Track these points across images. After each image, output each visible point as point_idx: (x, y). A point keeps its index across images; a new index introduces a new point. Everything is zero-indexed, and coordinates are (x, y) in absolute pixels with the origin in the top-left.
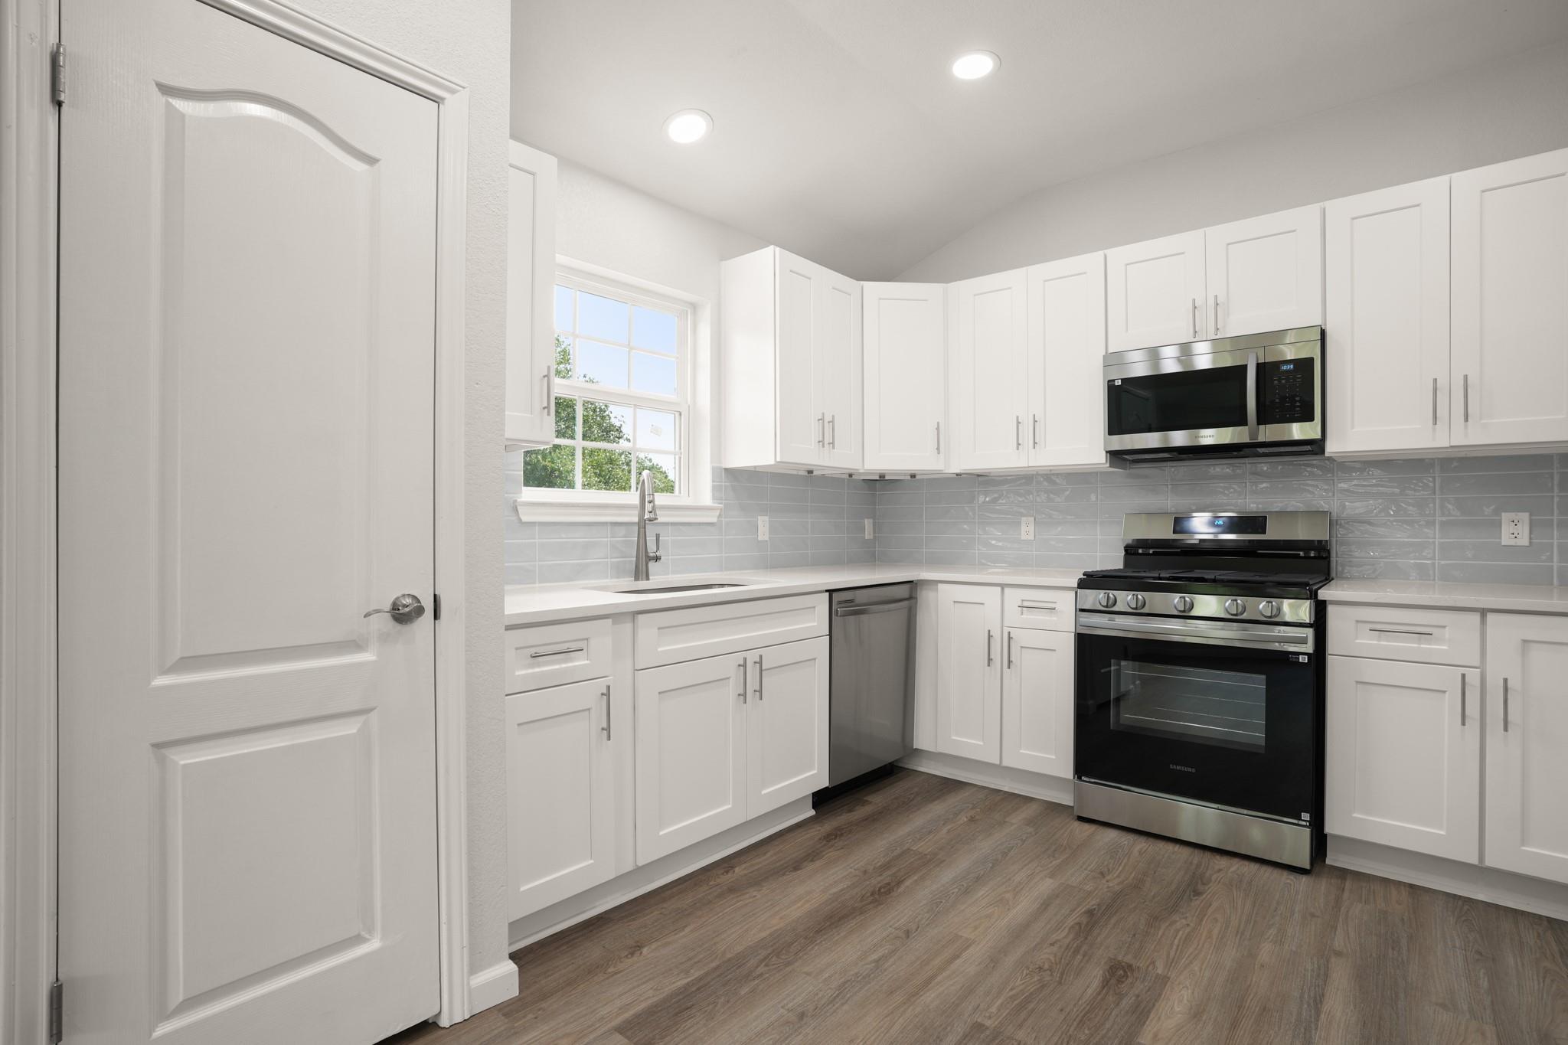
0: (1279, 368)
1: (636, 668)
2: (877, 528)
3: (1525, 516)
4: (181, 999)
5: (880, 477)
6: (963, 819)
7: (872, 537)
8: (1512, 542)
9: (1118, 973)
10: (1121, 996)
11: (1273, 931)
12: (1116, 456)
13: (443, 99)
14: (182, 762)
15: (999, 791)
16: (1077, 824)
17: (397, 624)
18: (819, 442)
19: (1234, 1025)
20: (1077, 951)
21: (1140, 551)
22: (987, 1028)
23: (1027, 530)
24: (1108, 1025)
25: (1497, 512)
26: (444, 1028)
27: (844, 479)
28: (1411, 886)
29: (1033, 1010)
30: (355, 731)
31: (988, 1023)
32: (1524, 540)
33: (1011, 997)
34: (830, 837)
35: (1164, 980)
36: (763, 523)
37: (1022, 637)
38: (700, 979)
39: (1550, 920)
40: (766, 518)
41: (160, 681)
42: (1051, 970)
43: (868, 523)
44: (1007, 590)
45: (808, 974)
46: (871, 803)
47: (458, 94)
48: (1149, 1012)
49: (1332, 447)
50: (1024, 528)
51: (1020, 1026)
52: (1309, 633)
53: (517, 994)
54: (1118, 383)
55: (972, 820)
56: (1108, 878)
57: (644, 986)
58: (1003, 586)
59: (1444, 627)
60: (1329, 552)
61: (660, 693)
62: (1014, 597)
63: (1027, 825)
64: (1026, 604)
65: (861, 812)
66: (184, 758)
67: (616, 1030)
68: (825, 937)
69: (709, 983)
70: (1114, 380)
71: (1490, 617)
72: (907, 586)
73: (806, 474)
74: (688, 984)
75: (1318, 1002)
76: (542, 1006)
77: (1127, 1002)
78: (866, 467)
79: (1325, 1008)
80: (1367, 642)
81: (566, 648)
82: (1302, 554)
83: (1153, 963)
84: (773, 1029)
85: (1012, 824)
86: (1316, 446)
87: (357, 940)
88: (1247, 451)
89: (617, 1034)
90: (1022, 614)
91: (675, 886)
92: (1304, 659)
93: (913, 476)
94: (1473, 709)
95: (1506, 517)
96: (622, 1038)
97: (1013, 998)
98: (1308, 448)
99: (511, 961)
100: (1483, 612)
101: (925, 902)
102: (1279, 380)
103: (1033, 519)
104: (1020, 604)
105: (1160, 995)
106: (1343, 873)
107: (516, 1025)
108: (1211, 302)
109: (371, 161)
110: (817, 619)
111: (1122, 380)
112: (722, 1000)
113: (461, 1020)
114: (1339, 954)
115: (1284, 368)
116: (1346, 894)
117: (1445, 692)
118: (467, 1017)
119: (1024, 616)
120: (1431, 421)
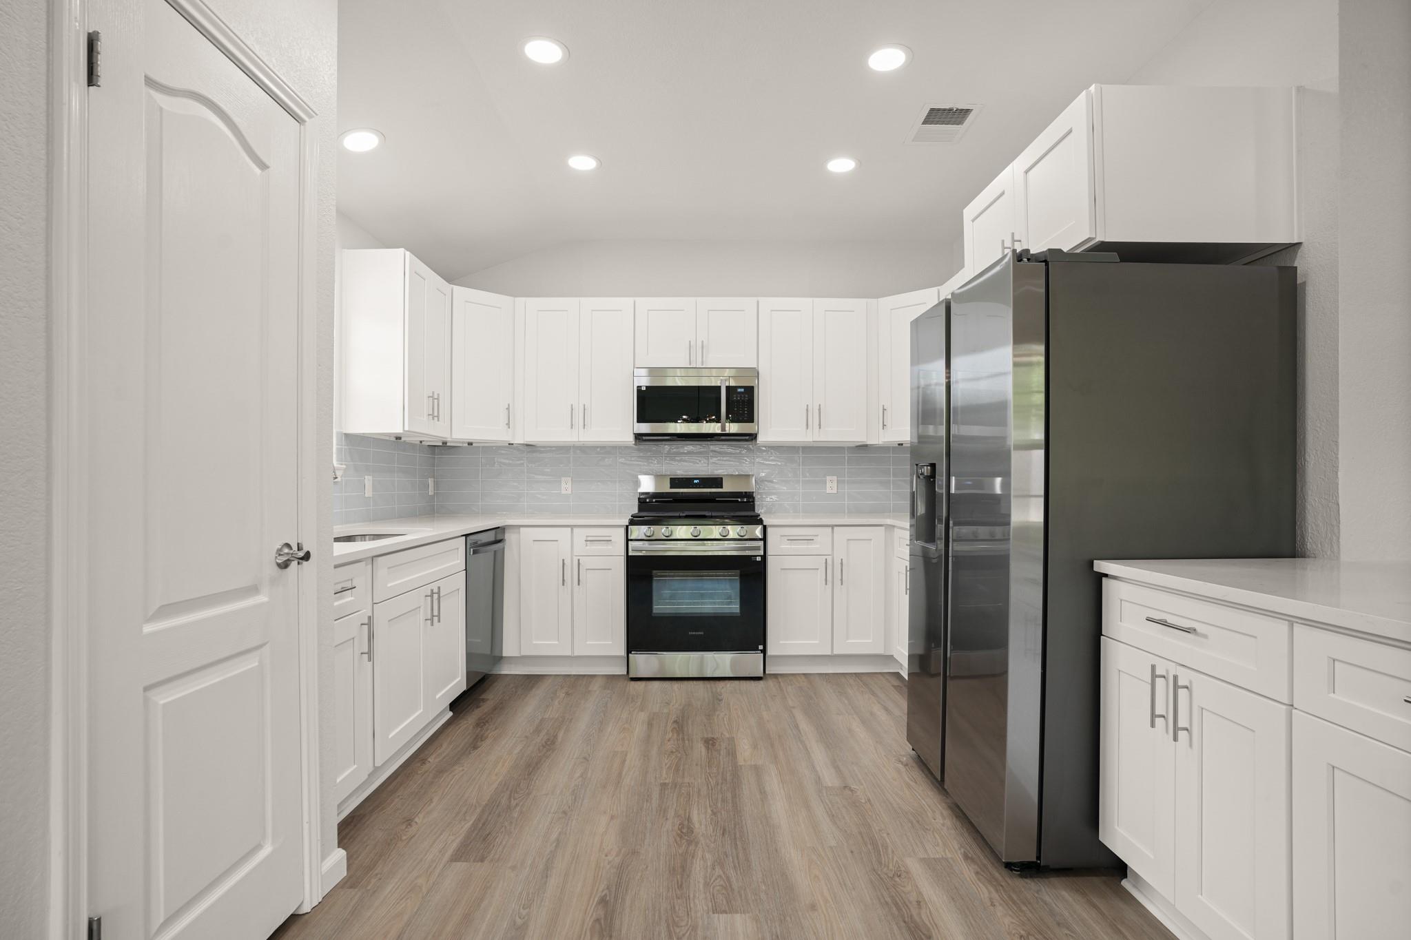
0: (736, 390)
1: (374, 602)
2: (436, 485)
3: (835, 478)
4: (162, 920)
5: (443, 443)
6: (561, 694)
7: (433, 493)
8: (830, 492)
9: (710, 743)
10: (719, 751)
11: (763, 707)
12: (639, 437)
13: (304, 121)
14: (162, 702)
15: (569, 676)
16: (633, 683)
17: (279, 570)
18: (429, 415)
19: (772, 745)
20: (683, 739)
21: (648, 501)
22: (668, 784)
23: (566, 486)
24: (722, 763)
25: (825, 476)
26: (307, 913)
27: (416, 444)
28: (804, 674)
29: (684, 769)
30: (257, 664)
31: (667, 781)
32: (835, 491)
33: (668, 768)
34: (481, 723)
35: (731, 740)
36: (368, 480)
37: (586, 563)
38: (479, 819)
39: (855, 674)
40: (371, 478)
41: (148, 628)
42: (677, 751)
43: (431, 481)
44: (576, 530)
45: (547, 794)
46: (488, 700)
47: (313, 119)
48: (735, 752)
49: (761, 439)
50: (563, 485)
51: (683, 777)
52: (761, 543)
53: (345, 874)
54: (644, 389)
55: (567, 694)
56: (672, 704)
57: (442, 836)
58: (572, 527)
59: (817, 536)
60: (754, 498)
61: (389, 621)
62: (581, 534)
63: (605, 689)
64: (589, 539)
65: (486, 707)
66: (163, 698)
67: (451, 861)
68: (537, 775)
69: (487, 820)
70: (641, 387)
71: (835, 528)
72: (494, 531)
73: (394, 439)
74: (473, 824)
75: (797, 727)
76: (377, 872)
77: (723, 752)
78: (454, 436)
79: (801, 728)
80: (786, 547)
81: (340, 587)
82: (739, 500)
83: (722, 734)
84: (555, 823)
85: (596, 691)
86: (752, 437)
87: (258, 847)
88: (716, 437)
89: (454, 863)
90: (587, 545)
91: (391, 783)
92: (759, 559)
93: (470, 444)
94: (829, 578)
95: (828, 478)
96: (461, 863)
97: (669, 768)
98: (747, 438)
99: (340, 849)
100: (833, 526)
101: (581, 742)
102: (737, 397)
103: (570, 479)
104: (585, 539)
105: (735, 745)
106: (775, 676)
107: (369, 888)
108: (699, 344)
109: (263, 166)
110: (457, 559)
111: (646, 387)
112: (506, 824)
113: (317, 903)
114: (794, 707)
115: (739, 390)
116: (782, 684)
117: (818, 569)
118: (320, 900)
119: (588, 547)
120: (805, 427)
